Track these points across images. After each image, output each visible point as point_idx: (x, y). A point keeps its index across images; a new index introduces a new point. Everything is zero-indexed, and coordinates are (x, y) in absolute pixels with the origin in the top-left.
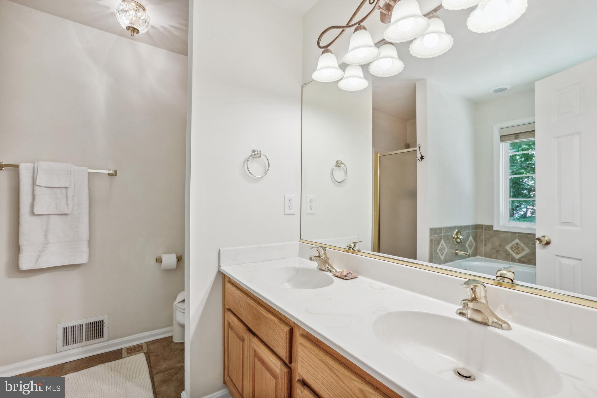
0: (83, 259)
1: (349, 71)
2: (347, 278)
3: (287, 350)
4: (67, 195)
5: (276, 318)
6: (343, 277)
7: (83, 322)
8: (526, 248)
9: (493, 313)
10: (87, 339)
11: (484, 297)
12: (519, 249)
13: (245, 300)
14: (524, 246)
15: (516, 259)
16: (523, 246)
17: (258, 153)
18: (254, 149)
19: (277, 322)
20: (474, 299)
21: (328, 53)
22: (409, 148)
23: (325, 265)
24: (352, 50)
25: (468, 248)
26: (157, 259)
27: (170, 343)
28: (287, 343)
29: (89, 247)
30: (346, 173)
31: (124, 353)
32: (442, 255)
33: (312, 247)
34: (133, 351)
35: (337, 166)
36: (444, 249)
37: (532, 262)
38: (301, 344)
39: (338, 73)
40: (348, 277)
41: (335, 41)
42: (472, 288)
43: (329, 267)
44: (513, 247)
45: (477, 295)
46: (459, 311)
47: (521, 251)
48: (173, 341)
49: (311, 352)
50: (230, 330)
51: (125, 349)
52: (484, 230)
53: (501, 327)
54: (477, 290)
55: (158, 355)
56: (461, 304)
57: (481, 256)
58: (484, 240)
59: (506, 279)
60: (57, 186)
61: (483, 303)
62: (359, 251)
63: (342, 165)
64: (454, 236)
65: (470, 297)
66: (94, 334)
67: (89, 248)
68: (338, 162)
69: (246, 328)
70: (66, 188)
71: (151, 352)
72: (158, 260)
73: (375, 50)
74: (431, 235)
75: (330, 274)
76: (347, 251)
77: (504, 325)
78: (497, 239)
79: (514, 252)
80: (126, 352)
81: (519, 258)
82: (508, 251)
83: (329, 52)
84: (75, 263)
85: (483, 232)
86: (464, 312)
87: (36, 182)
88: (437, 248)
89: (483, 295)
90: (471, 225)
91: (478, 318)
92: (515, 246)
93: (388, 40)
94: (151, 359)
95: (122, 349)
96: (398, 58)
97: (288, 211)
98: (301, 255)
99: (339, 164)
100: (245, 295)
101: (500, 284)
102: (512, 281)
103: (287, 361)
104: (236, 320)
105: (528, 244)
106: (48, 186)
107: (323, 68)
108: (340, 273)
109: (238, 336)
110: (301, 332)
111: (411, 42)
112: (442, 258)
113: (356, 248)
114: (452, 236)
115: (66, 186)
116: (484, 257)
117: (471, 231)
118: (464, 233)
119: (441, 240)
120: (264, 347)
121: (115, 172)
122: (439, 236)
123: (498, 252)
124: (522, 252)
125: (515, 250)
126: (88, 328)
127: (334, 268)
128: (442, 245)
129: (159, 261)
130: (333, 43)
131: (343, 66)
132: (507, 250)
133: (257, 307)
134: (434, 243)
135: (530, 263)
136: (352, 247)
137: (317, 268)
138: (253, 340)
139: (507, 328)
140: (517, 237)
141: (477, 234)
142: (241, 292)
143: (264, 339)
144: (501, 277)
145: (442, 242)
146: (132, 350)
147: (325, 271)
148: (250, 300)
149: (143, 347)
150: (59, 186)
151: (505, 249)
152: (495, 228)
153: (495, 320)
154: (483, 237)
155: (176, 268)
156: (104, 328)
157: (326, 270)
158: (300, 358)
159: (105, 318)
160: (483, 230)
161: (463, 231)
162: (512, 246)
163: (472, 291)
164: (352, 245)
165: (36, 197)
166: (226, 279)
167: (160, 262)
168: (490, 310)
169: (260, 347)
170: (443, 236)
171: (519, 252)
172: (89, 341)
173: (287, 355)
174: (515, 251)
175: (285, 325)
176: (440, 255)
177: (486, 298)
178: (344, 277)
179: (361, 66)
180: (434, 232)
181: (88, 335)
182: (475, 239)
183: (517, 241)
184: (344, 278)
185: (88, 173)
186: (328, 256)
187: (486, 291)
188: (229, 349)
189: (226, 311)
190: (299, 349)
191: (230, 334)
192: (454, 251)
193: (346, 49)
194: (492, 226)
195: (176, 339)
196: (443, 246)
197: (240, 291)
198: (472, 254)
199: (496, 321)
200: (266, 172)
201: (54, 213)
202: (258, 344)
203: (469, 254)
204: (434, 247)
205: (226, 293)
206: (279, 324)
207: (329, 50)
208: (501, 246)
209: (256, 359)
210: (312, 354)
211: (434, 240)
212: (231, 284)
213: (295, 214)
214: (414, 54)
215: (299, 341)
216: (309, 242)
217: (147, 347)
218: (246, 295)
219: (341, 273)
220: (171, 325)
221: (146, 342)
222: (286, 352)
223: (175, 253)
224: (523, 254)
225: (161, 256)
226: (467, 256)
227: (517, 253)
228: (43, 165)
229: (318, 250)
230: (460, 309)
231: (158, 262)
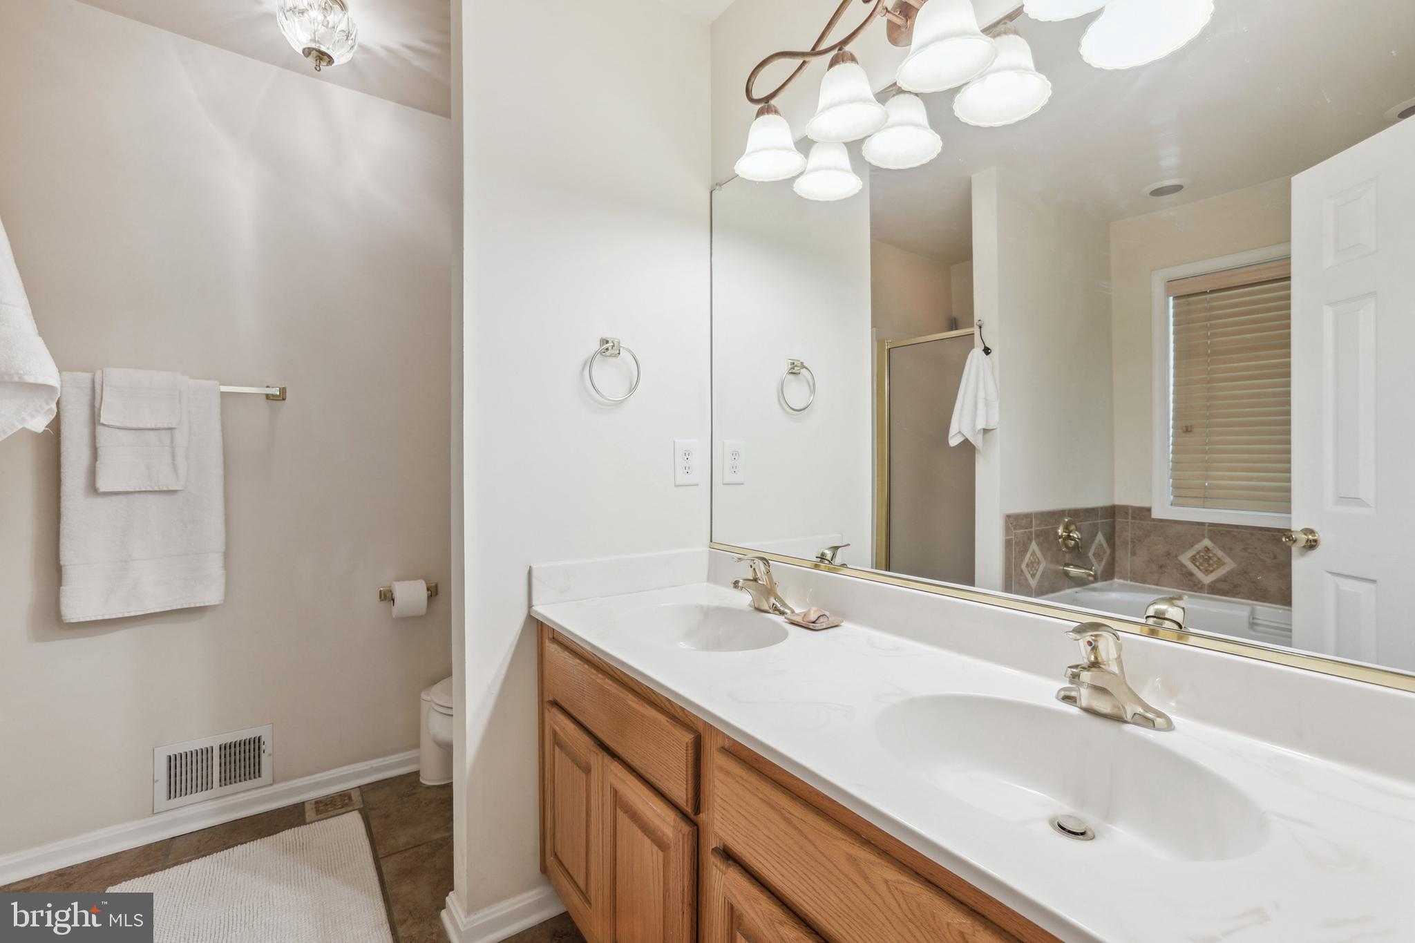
0: (212, 594)
1: (819, 157)
2: (817, 626)
3: (689, 785)
4: (173, 447)
5: (664, 714)
6: (809, 625)
7: (214, 741)
8: (1227, 560)
9: (1136, 695)
10: (224, 781)
11: (1116, 659)
12: (1211, 562)
13: (591, 678)
14: (1224, 555)
15: (1203, 585)
16: (1220, 553)
17: (613, 346)
18: (607, 336)
19: (667, 724)
20: (1095, 665)
21: (770, 115)
22: (956, 329)
23: (768, 598)
24: (825, 109)
25: (1094, 560)
26: (382, 594)
27: (415, 787)
28: (690, 769)
29: (227, 565)
30: (813, 389)
31: (310, 813)
32: (1033, 576)
33: (739, 559)
34: (329, 806)
35: (792, 373)
36: (1039, 563)
37: (1240, 593)
38: (721, 769)
39: (794, 161)
40: (819, 625)
41: (787, 87)
42: (1091, 640)
43: (777, 604)
44: (1197, 556)
45: (1101, 657)
46: (1063, 693)
47: (1215, 566)
48: (421, 783)
49: (744, 786)
50: (556, 748)
51: (311, 804)
52: (1130, 518)
53: (1152, 725)
54: (1101, 645)
55: (388, 816)
56: (1065, 676)
57: (1124, 580)
58: (1130, 540)
59: (1166, 621)
60: (149, 426)
61: (1114, 674)
62: (844, 565)
63: (803, 371)
64: (1060, 534)
65: (1086, 661)
66: (240, 769)
67: (225, 569)
68: (793, 363)
69: (595, 742)
70: (171, 429)
71: (373, 809)
72: (385, 596)
73: (875, 110)
74: (1007, 530)
75: (779, 619)
76: (816, 567)
77: (1159, 721)
78: (1160, 538)
79: (1199, 568)
80: (314, 810)
81: (1212, 583)
82: (1186, 567)
83: (772, 111)
84: (192, 606)
85: (1127, 522)
86: (1073, 694)
87: (99, 415)
88: (1022, 560)
89: (1113, 654)
90: (1102, 508)
91: (1104, 706)
92: (1202, 554)
93: (905, 87)
94: (372, 825)
95: (303, 803)
96: (928, 127)
97: (682, 478)
98: (713, 577)
99: (796, 368)
100: (592, 667)
101: (1153, 633)
102: (1180, 626)
103: (689, 809)
104: (570, 726)
105: (1231, 549)
106: (128, 425)
107: (760, 150)
108: (803, 615)
109: (575, 761)
110: (720, 743)
111: (956, 90)
112: (1033, 583)
113: (838, 561)
114: (1057, 533)
115: (171, 426)
116: (1131, 581)
117: (1099, 521)
118: (1086, 524)
119: (1030, 544)
120: (637, 781)
121: (283, 391)
122: (1025, 532)
123: (1163, 569)
124: (1218, 568)
125: (1201, 564)
126: (225, 755)
127: (789, 605)
128: (1033, 554)
129: (387, 597)
130: (782, 90)
131: (805, 145)
132: (1182, 565)
133: (621, 694)
134: (1014, 549)
135: (1237, 594)
136: (829, 556)
137: (750, 605)
138: (612, 768)
139: (1165, 726)
140: (1206, 535)
141: (1113, 527)
142: (583, 661)
143: (637, 763)
144: (1155, 619)
145: (1034, 546)
146: (326, 804)
147: (769, 613)
148: (602, 679)
149: (353, 798)
150: (153, 426)
151: (1180, 561)
152: (1156, 514)
153: (1140, 710)
154: (1128, 535)
155: (427, 612)
156: (263, 756)
157: (771, 611)
158: (718, 800)
159: (264, 732)
160: (1128, 519)
161: (1081, 521)
162: (1194, 556)
163: (1090, 648)
164: (829, 554)
165: (101, 453)
166: (546, 635)
167: (390, 601)
168: (1129, 689)
169: (627, 782)
170: (1035, 533)
171: (1211, 569)
172: (229, 787)
173: (689, 796)
174: (1201, 568)
175: (685, 730)
176: (1029, 576)
177: (1121, 661)
178: (811, 626)
179: (846, 144)
180: (1014, 524)
181: (225, 773)
182: (1111, 539)
183: (1207, 542)
184: (812, 628)
185: (219, 394)
186: (775, 580)
187: (1119, 648)
188: (554, 792)
189: (547, 706)
190: (716, 780)
191: (557, 760)
192: (1061, 568)
193: (811, 104)
194: (1149, 510)
195: (430, 778)
196: (1036, 555)
197: (580, 660)
198: (1102, 572)
199: (1142, 711)
200: (632, 390)
201: (144, 489)
202: (622, 777)
203: (1095, 572)
204: (1015, 558)
205: (546, 666)
206: (671, 727)
207: (773, 109)
208: (1169, 554)
209: (619, 811)
210: (746, 788)
211: (1014, 542)
212: (558, 645)
213: (698, 485)
214: (963, 119)
215: (716, 762)
216: (730, 549)
217: (362, 796)
218: (595, 669)
219: (805, 615)
220: (417, 746)
221: (359, 787)
222: (687, 789)
223: (424, 579)
224: (1220, 572)
225: (391, 587)
226: (1091, 578)
227: (1207, 571)
228: (115, 376)
229: (752, 564)
230: (1064, 689)
231: (385, 599)
